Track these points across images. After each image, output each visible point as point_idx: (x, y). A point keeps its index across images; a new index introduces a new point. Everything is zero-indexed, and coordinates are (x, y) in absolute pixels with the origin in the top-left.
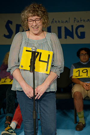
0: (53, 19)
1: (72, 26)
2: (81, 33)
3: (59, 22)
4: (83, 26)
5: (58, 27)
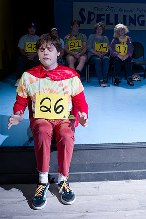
0: (120, 9)
1: (135, 15)
2: (142, 21)
3: (125, 11)
4: (143, 16)
5: (124, 16)
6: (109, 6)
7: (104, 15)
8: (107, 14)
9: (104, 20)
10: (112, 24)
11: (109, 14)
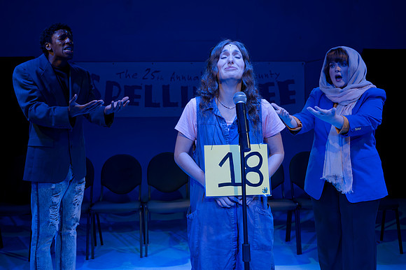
0: (174, 74)
3: (183, 78)
5: (182, 87)
6: (149, 69)
7: (140, 88)
8: (146, 86)
9: (139, 97)
10: (157, 105)
11: (151, 86)
